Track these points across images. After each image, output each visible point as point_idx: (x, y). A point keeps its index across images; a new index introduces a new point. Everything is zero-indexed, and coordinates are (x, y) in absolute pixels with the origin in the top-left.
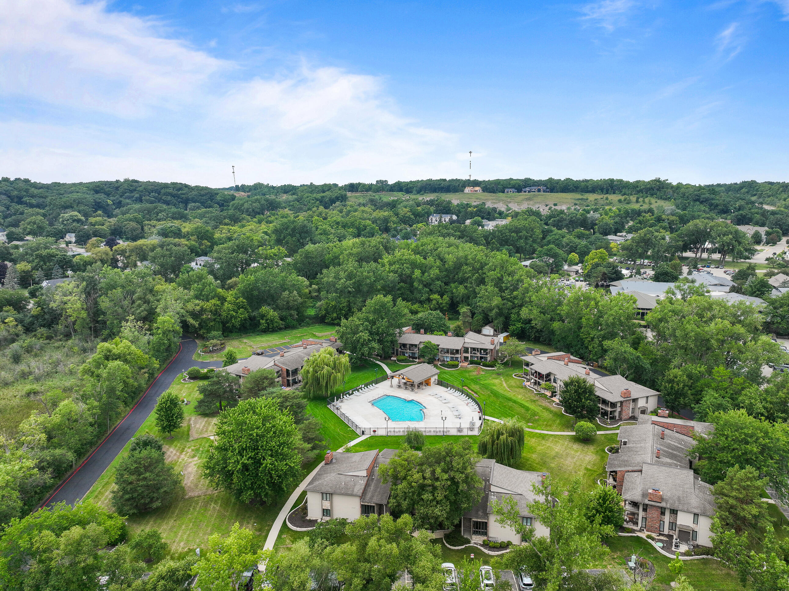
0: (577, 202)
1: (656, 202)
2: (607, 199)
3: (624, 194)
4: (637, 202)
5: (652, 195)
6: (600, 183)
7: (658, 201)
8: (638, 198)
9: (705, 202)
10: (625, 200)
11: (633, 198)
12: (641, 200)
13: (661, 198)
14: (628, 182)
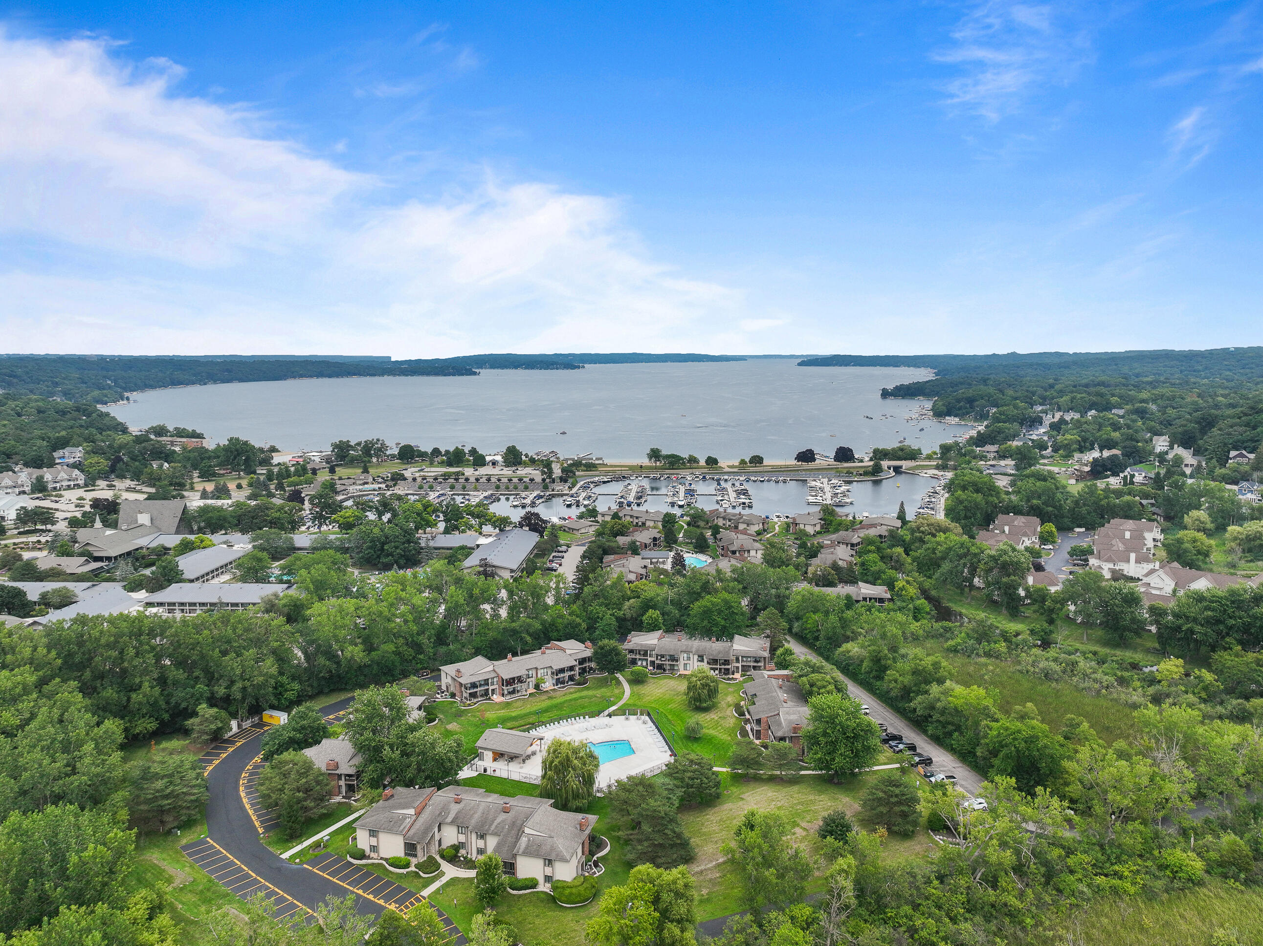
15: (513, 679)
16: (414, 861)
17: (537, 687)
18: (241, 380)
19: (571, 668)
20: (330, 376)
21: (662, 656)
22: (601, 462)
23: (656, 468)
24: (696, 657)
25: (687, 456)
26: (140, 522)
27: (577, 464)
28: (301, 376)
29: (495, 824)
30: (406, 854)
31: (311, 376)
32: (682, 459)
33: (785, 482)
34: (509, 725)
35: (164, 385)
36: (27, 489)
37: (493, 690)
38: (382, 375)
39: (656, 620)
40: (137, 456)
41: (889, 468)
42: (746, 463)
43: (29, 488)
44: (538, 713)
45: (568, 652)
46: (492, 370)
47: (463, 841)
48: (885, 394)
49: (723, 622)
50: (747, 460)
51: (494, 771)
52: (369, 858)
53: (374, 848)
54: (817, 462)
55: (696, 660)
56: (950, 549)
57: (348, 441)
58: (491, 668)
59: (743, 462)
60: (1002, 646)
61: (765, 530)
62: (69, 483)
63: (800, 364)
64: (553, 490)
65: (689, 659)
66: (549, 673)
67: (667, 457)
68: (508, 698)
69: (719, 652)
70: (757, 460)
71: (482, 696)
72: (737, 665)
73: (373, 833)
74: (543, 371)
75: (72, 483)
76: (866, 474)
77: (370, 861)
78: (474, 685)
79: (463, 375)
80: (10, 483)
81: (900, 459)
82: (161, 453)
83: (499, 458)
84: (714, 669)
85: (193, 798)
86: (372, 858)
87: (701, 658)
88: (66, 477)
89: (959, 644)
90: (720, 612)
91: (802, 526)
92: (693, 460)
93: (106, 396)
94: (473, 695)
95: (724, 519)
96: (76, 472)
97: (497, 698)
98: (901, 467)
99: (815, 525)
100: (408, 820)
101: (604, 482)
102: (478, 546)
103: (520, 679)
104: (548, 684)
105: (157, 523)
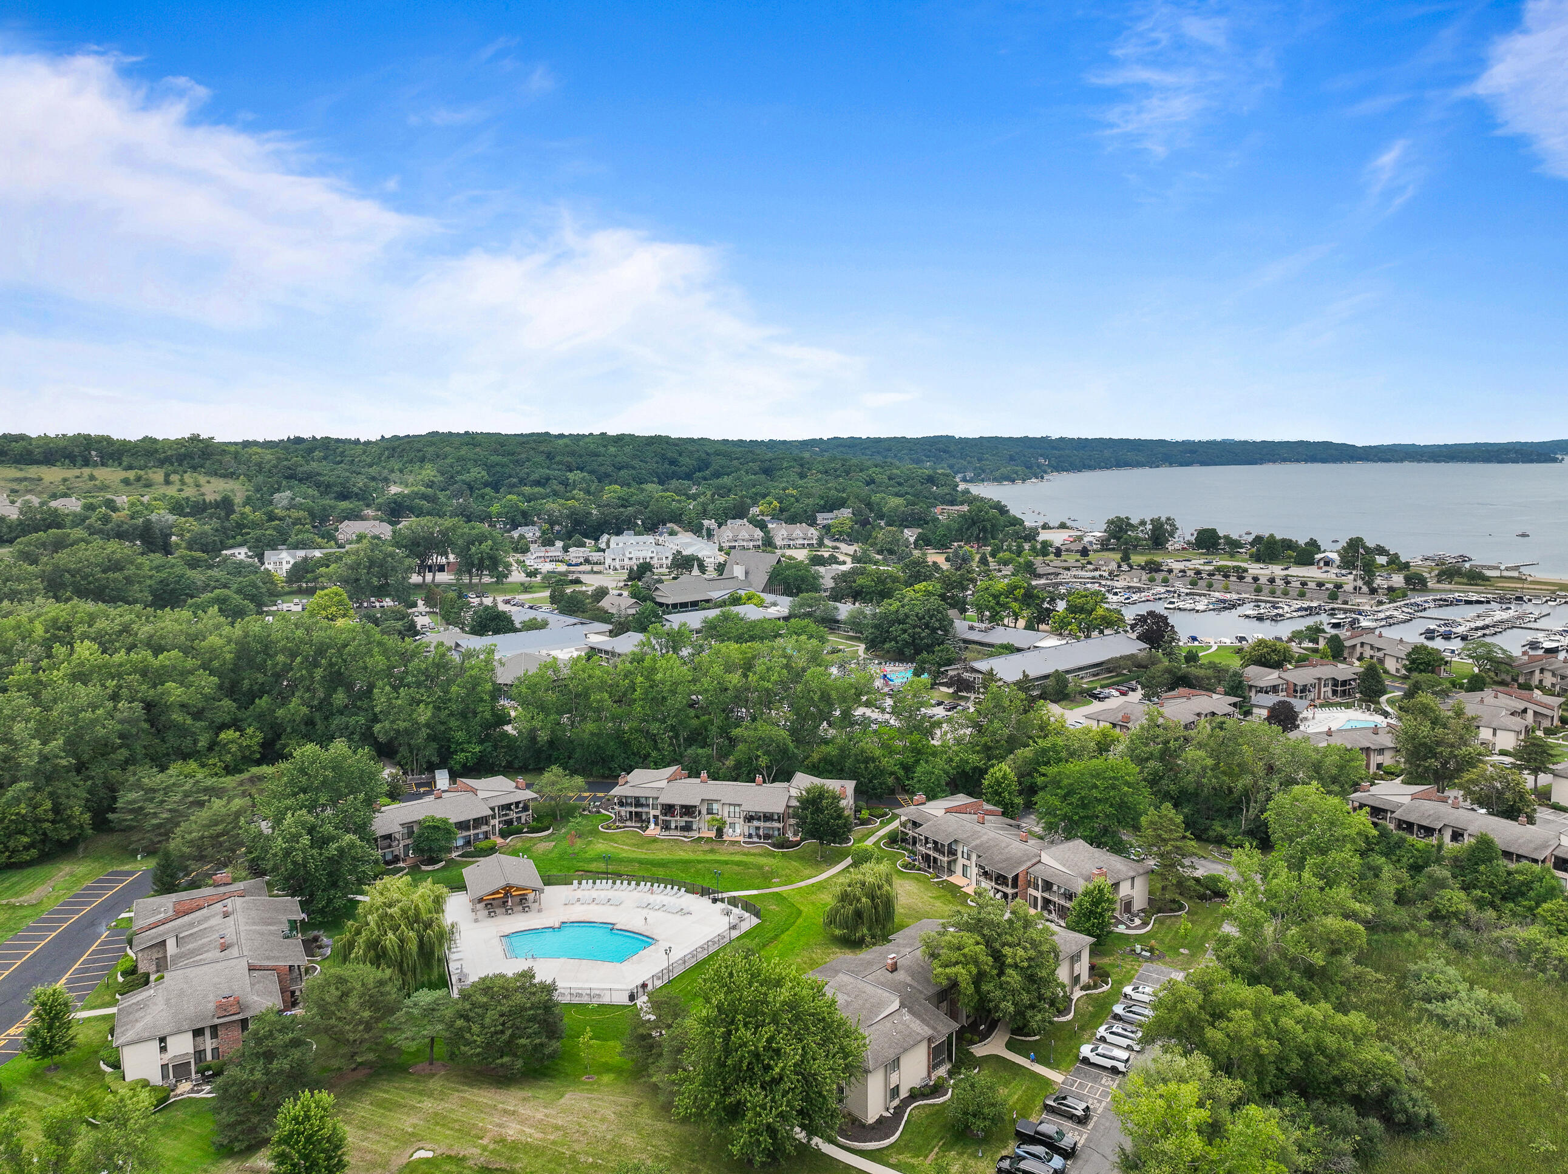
0: (15, 486)
1: (208, 482)
2: (92, 478)
3: (130, 468)
4: (167, 482)
5: (194, 468)
6: (62, 444)
7: (212, 480)
8: (167, 475)
9: (307, 479)
10: (138, 479)
11: (158, 476)
12: (174, 478)
13: (216, 474)
14: (124, 443)
17: (719, 832)
19: (780, 817)
22: (1517, 574)
24: (975, 857)
26: (735, 574)
27: (1453, 572)
37: (655, 817)
55: (974, 862)
65: (968, 857)
66: (742, 816)
68: (663, 835)
69: (1007, 860)
71: (643, 821)
83: (1334, 556)
96: (812, 531)
97: (653, 830)
100: (162, 915)
102: (1035, 648)
103: (688, 810)
104: (737, 831)
105: (751, 577)
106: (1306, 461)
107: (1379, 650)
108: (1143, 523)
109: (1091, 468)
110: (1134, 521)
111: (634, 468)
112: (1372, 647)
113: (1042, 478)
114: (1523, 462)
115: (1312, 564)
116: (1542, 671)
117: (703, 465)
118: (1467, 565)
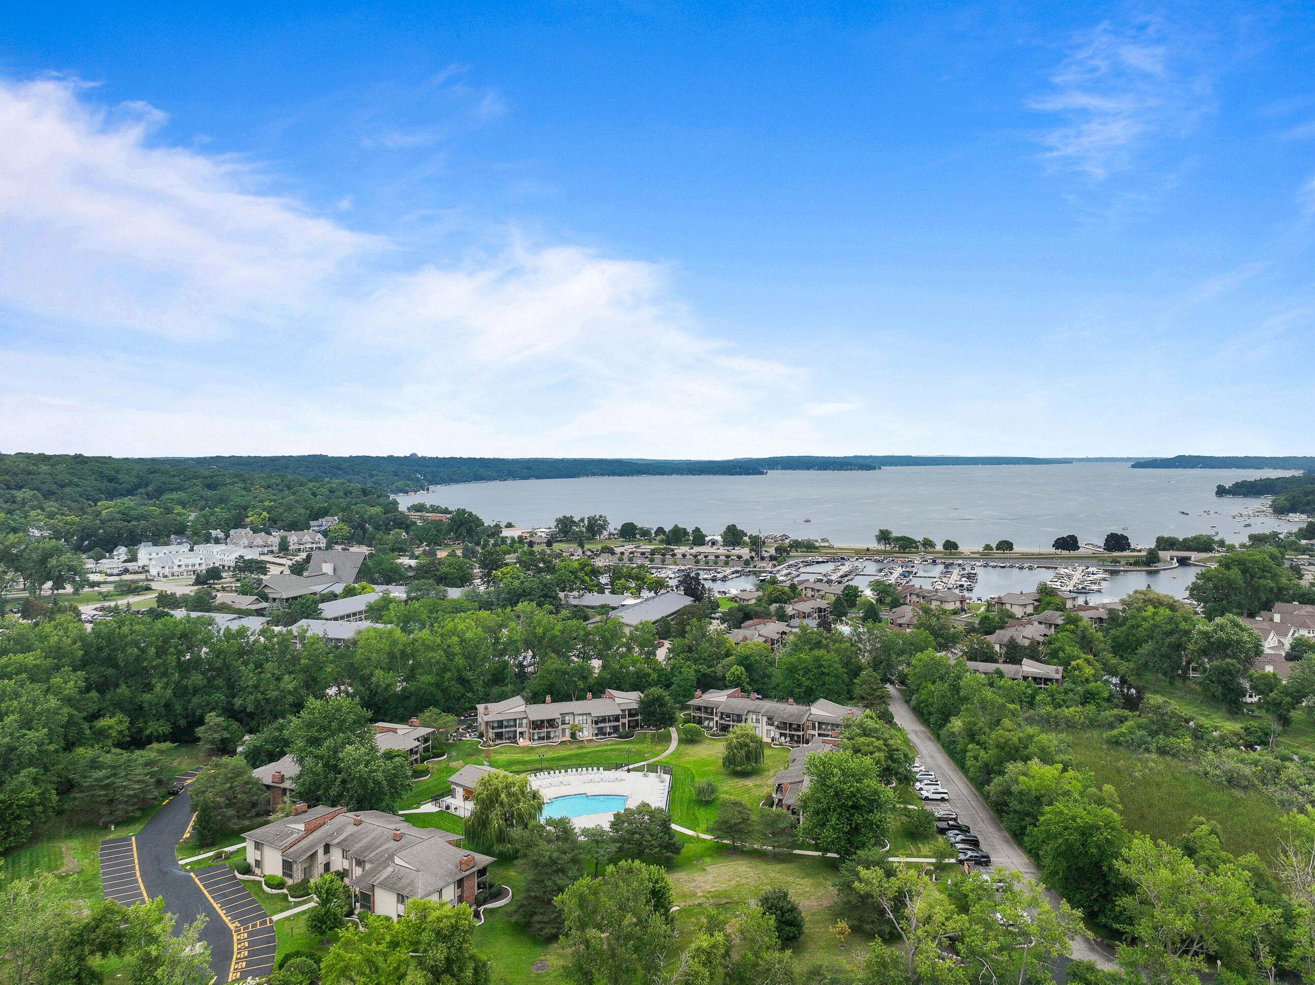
15: (542, 722)
16: (290, 882)
17: (573, 735)
18: (538, 477)
19: (617, 718)
20: (620, 475)
21: (728, 716)
22: (827, 544)
23: (885, 552)
24: (765, 719)
25: (921, 539)
26: (324, 571)
27: (796, 545)
28: (594, 474)
29: (380, 849)
30: (284, 873)
31: (603, 475)
32: (915, 542)
33: (1031, 568)
34: (514, 768)
35: (468, 481)
36: (276, 549)
37: (521, 733)
38: (671, 474)
39: (739, 678)
40: (380, 526)
41: (1172, 559)
42: (991, 549)
43: (277, 548)
44: (553, 759)
45: (618, 701)
46: (784, 471)
47: (347, 868)
48: (1221, 491)
49: (808, 683)
50: (994, 546)
51: (456, 809)
52: (253, 874)
53: (258, 863)
54: (1081, 550)
55: (764, 723)
56: (1156, 626)
57: (571, 517)
58: (522, 708)
59: (988, 547)
60: (1187, 742)
61: (963, 610)
62: (310, 546)
63: (1133, 466)
64: (755, 567)
65: (758, 721)
66: (589, 721)
67: (898, 539)
68: (534, 744)
69: (791, 716)
70: (1006, 546)
71: (509, 738)
72: (813, 732)
73: (258, 846)
74: (836, 472)
75: (314, 546)
76: (1136, 563)
77: (252, 878)
78: (500, 724)
79: (749, 474)
80: (261, 543)
81: (1189, 549)
82: (402, 523)
83: (719, 538)
84: (785, 735)
85: (131, 792)
86: (256, 875)
87: (770, 721)
88: (310, 540)
89: (1123, 734)
90: (807, 671)
91: (1008, 607)
92: (928, 544)
93: (408, 486)
94: (499, 736)
95: (918, 596)
96: (320, 536)
97: (521, 742)
98: (1189, 558)
99: (1025, 605)
100: (295, 835)
101: (818, 563)
102: (623, 606)
103: (551, 723)
104: (587, 733)
105: (339, 572)
106: (609, 475)
107: (818, 591)
108: (582, 520)
109: (457, 481)
110: (576, 519)
111: (77, 485)
112: (813, 589)
113: (428, 490)
114: (746, 474)
115: (704, 544)
116: (910, 594)
117: (142, 483)
118: (787, 541)
